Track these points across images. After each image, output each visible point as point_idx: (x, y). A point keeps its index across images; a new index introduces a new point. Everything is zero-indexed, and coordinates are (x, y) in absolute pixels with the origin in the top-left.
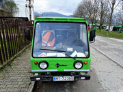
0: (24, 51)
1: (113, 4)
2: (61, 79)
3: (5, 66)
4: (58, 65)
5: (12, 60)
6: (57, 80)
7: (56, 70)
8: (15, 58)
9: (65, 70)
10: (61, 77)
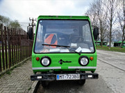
0: (25, 62)
1: (111, 21)
2: (65, 77)
3: (3, 74)
4: (61, 62)
5: (12, 69)
6: (60, 79)
7: (60, 68)
8: (15, 67)
9: (69, 68)
10: (65, 75)
